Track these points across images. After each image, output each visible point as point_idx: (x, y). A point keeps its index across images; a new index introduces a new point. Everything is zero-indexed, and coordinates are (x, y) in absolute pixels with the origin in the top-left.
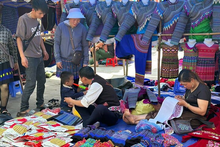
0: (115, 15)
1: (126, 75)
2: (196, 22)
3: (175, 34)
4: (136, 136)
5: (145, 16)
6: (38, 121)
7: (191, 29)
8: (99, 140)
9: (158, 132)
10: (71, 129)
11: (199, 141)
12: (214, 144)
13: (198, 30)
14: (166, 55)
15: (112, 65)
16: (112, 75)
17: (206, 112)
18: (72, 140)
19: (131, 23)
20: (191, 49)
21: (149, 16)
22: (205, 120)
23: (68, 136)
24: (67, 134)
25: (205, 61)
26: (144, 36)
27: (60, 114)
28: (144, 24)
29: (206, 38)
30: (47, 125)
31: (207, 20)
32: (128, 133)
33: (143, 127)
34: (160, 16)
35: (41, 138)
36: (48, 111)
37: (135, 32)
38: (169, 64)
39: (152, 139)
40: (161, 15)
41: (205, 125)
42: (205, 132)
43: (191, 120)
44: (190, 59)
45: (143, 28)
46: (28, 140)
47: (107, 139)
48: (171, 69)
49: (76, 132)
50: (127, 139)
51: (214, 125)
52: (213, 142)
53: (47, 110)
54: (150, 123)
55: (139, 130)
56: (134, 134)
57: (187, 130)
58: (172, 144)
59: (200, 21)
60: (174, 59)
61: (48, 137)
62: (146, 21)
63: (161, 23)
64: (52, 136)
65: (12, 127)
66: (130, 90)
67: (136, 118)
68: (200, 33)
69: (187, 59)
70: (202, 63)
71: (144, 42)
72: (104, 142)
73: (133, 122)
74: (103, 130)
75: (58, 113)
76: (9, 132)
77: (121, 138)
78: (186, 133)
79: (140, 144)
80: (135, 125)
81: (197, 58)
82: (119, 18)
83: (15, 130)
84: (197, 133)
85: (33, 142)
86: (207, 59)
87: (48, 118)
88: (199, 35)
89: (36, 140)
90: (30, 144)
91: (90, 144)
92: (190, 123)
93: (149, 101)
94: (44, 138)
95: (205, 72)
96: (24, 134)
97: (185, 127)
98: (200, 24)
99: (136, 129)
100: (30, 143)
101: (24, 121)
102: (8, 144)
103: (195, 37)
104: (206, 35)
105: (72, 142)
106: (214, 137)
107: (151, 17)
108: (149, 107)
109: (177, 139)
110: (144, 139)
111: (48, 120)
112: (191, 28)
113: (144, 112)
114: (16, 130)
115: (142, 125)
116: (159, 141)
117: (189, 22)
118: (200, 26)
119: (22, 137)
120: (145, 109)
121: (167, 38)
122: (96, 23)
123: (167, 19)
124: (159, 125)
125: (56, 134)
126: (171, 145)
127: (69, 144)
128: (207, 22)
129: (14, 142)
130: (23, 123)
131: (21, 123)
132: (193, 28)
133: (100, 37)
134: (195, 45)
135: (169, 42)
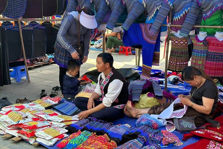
0: (124, 2)
1: (137, 65)
2: (208, 14)
3: (184, 25)
4: (135, 131)
5: (155, 4)
6: (36, 109)
7: (203, 21)
8: (95, 133)
9: (159, 128)
10: (68, 119)
11: (201, 140)
12: (216, 145)
13: (210, 22)
14: (174, 47)
15: (125, 53)
16: (123, 65)
17: (212, 110)
18: (67, 131)
19: (140, 11)
20: (201, 42)
21: (159, 5)
22: (210, 119)
23: (63, 127)
24: (63, 124)
25: (214, 55)
26: (153, 26)
27: (60, 102)
28: (153, 13)
29: (218, 31)
30: (44, 114)
31: (220, 12)
32: (127, 127)
33: (143, 122)
34: (171, 6)
35: (35, 127)
36: (48, 99)
37: (144, 21)
38: (177, 56)
39: (150, 135)
40: (171, 4)
41: (210, 123)
42: (209, 131)
43: (195, 118)
44: (199, 53)
45: (152, 17)
46: (22, 128)
47: (103, 132)
48: (178, 62)
49: (73, 122)
50: (125, 134)
51: (219, 124)
52: (215, 143)
53: (47, 97)
54: (151, 118)
55: (139, 125)
56: (133, 129)
57: (189, 127)
58: (171, 142)
59: (212, 13)
60: (183, 52)
61: (43, 127)
62: (156, 10)
63: (171, 13)
64: (47, 126)
65: (7, 113)
66: (135, 82)
67: (138, 112)
68: (211, 25)
69: (197, 53)
70: (211, 58)
71: (152, 32)
72: (100, 136)
73: (134, 116)
74: (101, 122)
75: (58, 102)
76: (4, 119)
77: (118, 132)
78: (188, 131)
79: (137, 140)
80: (136, 119)
81: (207, 52)
82: (127, 5)
83: (9, 117)
84: (199, 132)
85: (26, 131)
86: (217, 53)
87: (47, 106)
88: (210, 28)
89: (29, 129)
90: (23, 133)
91: (84, 136)
92: (195, 120)
93: (154, 94)
94: (38, 128)
95: (214, 67)
96: (19, 122)
97: (189, 125)
98: (212, 16)
99: (136, 123)
100: (23, 131)
101: (22, 108)
102: (2, 131)
103: (205, 29)
104: (217, 28)
105: (66, 133)
106: (216, 137)
107: (160, 6)
108: (154, 101)
109: (177, 136)
110: (141, 135)
111: (46, 108)
112: (203, 19)
113: (148, 106)
114: (11, 117)
115: (142, 120)
116: (157, 138)
117: (201, 13)
118: (212, 18)
119: (16, 125)
120: (149, 103)
121: (176, 30)
122: (103, 10)
123: (178, 9)
124: (160, 120)
125: (52, 123)
126: (169, 142)
127: (63, 134)
128: (220, 14)
129: (8, 129)
130: (20, 110)
131: (17, 111)
132: (204, 20)
133: (106, 25)
134: (205, 38)
135: (178, 34)
